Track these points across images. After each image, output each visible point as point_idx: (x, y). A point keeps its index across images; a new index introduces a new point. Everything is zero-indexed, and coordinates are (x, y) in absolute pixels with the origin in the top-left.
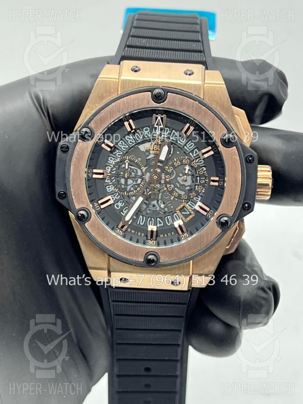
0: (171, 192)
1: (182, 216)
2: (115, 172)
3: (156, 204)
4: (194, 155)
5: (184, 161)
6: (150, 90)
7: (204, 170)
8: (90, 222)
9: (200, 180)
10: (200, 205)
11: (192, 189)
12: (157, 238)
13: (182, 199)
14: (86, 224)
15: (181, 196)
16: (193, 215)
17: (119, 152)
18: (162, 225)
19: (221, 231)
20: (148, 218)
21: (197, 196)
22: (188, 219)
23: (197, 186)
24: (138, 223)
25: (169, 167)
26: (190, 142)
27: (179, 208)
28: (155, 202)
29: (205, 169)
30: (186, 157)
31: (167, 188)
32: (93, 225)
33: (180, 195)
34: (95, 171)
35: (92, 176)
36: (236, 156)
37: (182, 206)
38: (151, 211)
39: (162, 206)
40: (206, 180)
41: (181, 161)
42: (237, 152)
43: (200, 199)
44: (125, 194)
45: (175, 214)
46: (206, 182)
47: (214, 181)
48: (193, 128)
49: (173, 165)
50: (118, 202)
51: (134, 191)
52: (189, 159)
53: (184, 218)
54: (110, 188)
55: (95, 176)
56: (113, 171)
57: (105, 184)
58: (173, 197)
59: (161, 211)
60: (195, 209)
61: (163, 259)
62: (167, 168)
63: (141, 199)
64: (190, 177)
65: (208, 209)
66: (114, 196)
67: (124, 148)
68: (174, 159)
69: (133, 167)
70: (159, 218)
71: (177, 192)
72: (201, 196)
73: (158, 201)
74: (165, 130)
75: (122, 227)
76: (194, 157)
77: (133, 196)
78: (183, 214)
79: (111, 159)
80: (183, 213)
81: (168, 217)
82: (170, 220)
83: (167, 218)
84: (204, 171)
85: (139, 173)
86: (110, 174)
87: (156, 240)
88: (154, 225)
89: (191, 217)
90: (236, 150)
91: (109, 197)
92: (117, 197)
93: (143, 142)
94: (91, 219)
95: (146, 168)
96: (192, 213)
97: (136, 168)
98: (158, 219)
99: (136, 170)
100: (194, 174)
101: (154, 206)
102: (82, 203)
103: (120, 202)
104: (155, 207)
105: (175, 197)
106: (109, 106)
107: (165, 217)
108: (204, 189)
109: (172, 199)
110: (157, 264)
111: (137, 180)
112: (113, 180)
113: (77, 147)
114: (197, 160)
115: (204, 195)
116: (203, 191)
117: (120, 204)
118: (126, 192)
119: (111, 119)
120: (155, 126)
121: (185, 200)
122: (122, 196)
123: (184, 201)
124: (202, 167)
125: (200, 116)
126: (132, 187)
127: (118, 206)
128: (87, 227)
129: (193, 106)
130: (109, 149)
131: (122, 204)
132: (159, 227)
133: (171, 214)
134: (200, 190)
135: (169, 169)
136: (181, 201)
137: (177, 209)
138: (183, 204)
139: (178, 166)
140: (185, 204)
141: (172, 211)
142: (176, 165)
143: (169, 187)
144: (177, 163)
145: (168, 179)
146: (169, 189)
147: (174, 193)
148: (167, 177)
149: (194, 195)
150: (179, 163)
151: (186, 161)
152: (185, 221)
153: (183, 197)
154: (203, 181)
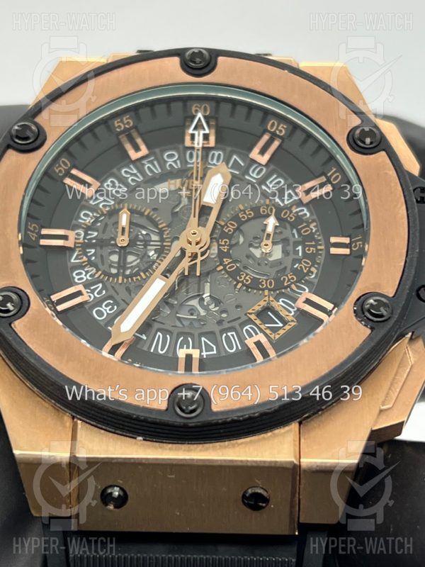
0: (234, 274)
1: (264, 327)
2: (95, 240)
3: (198, 307)
4: (286, 202)
5: (261, 210)
6: (179, 53)
7: (312, 225)
8: (25, 319)
9: (306, 246)
11: (285, 268)
13: (263, 290)
14: (15, 324)
15: (261, 283)
16: (293, 323)
17: (105, 201)
18: (215, 352)
19: (369, 332)
20: (179, 336)
21: (298, 282)
22: (281, 333)
24: (152, 350)
25: (226, 222)
26: (275, 176)
27: (257, 308)
28: (194, 302)
30: (267, 200)
31: (225, 266)
33: (255, 281)
34: (45, 231)
35: (38, 240)
37: (263, 303)
38: (186, 324)
40: (319, 247)
41: (256, 210)
42: (388, 161)
44: (120, 281)
45: (247, 326)
46: (318, 250)
47: (337, 245)
49: (236, 218)
50: (100, 305)
51: (142, 274)
52: (274, 205)
53: (269, 333)
54: (83, 276)
55: (44, 241)
57: (70, 266)
58: (240, 284)
62: (223, 223)
65: (329, 306)
66: (93, 292)
67: (117, 192)
70: (206, 334)
71: (248, 274)
73: (202, 300)
74: (214, 155)
75: (115, 348)
76: (287, 204)
81: (229, 334)
82: (235, 341)
83: (227, 337)
84: (312, 229)
88: (193, 348)
89: (287, 328)
90: (387, 158)
91: (79, 288)
92: (100, 293)
93: (163, 179)
96: (290, 318)
101: (192, 310)
102: (7, 276)
103: (106, 306)
104: (196, 313)
105: (244, 285)
107: (221, 334)
109: (237, 289)
117: (105, 309)
118: (121, 278)
120: (191, 132)
122: (112, 286)
123: (266, 291)
127: (100, 313)
128: (17, 330)
131: (110, 310)
132: (205, 357)
133: (236, 324)
134: (306, 267)
135: (228, 227)
136: (261, 292)
137: (250, 311)
138: (267, 298)
139: (249, 220)
140: (271, 299)
141: (239, 318)
142: (244, 217)
143: (229, 263)
144: (245, 213)
145: (226, 247)
146: (230, 268)
147: (243, 277)
148: (223, 243)
149: (293, 278)
150: (250, 214)
151: (267, 209)
152: (272, 336)
153: (264, 283)
154: (311, 249)
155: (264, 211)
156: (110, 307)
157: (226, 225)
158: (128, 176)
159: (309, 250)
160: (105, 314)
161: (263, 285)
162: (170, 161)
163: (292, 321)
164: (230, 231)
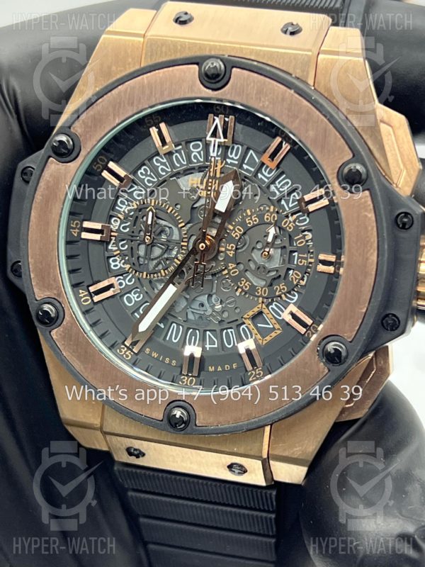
0: (236, 280)
1: (255, 331)
2: (128, 229)
3: (206, 303)
4: (290, 206)
5: (266, 217)
6: (197, 61)
7: (307, 238)
8: (61, 328)
9: (299, 258)
10: (294, 312)
11: (280, 276)
12: (202, 373)
13: (259, 297)
14: (53, 332)
15: (257, 291)
16: (279, 332)
17: (138, 190)
18: (216, 346)
19: (326, 371)
20: (189, 329)
21: (289, 292)
22: (268, 338)
23: (291, 272)
24: (168, 339)
25: (234, 226)
26: (284, 176)
27: (251, 313)
28: (204, 299)
29: (309, 236)
30: (272, 207)
31: (229, 271)
32: (67, 336)
33: (253, 288)
34: (86, 224)
35: (79, 234)
36: (370, 213)
37: (256, 310)
38: (197, 316)
39: (218, 307)
40: (310, 260)
41: (261, 216)
42: (370, 202)
43: (296, 298)
44: (145, 276)
45: (243, 326)
46: (308, 263)
47: (325, 263)
48: (289, 148)
49: (243, 224)
50: (130, 292)
51: (162, 271)
52: (277, 212)
53: (259, 336)
54: (117, 263)
55: (85, 235)
56: (124, 228)
57: (107, 254)
58: (240, 290)
59: (214, 316)
60: (283, 320)
61: (202, 419)
62: (231, 228)
63: (171, 290)
64: (279, 250)
65: (309, 321)
66: (124, 279)
67: (149, 181)
68: (245, 210)
69: (163, 223)
70: (209, 331)
71: (248, 280)
72: (297, 292)
73: (210, 296)
74: (233, 148)
75: (134, 344)
76: (290, 209)
77: (160, 281)
78: (257, 328)
79: (122, 202)
80: (259, 325)
81: (229, 330)
82: (233, 338)
83: (227, 333)
84: (307, 241)
85: (176, 236)
86: (116, 234)
87: (199, 376)
88: (198, 346)
89: (273, 335)
90: (369, 199)
91: (113, 280)
92: (130, 281)
93: (188, 171)
94: (64, 323)
95: (189, 225)
96: (277, 326)
97: (170, 225)
98: (208, 333)
99: (170, 228)
100: (287, 245)
101: (202, 305)
102: (49, 287)
103: (135, 293)
104: (204, 308)
105: (243, 290)
106: (113, 92)
107: (222, 330)
108: (305, 279)
109: (238, 294)
110: (189, 428)
111: (172, 250)
112: (123, 246)
113: (47, 174)
114: (295, 216)
115: (303, 292)
116: (303, 283)
117: (133, 296)
118: (145, 273)
119: (114, 119)
120: (208, 138)
121: (263, 298)
122: (139, 279)
123: (261, 299)
124: (304, 231)
125: (298, 121)
126: (159, 263)
127: (129, 300)
128: (54, 337)
129: (283, 99)
130: (116, 182)
131: (138, 297)
132: (208, 349)
133: (234, 325)
134: (296, 279)
135: (236, 232)
136: (256, 299)
137: (245, 316)
138: (260, 306)
139: (254, 226)
140: (264, 306)
141: (237, 320)
142: (250, 223)
143: (233, 269)
144: (251, 219)
145: (232, 252)
146: (233, 273)
147: (243, 282)
148: (230, 248)
149: (284, 289)
150: (256, 221)
151: (271, 216)
152: (260, 342)
153: (259, 291)
154: (303, 261)
155: (267, 219)
156: (137, 295)
157: (234, 229)
158: (159, 164)
159: (301, 262)
160: (133, 302)
161: (258, 293)
162: (195, 152)
163: (279, 329)
164: (237, 236)
